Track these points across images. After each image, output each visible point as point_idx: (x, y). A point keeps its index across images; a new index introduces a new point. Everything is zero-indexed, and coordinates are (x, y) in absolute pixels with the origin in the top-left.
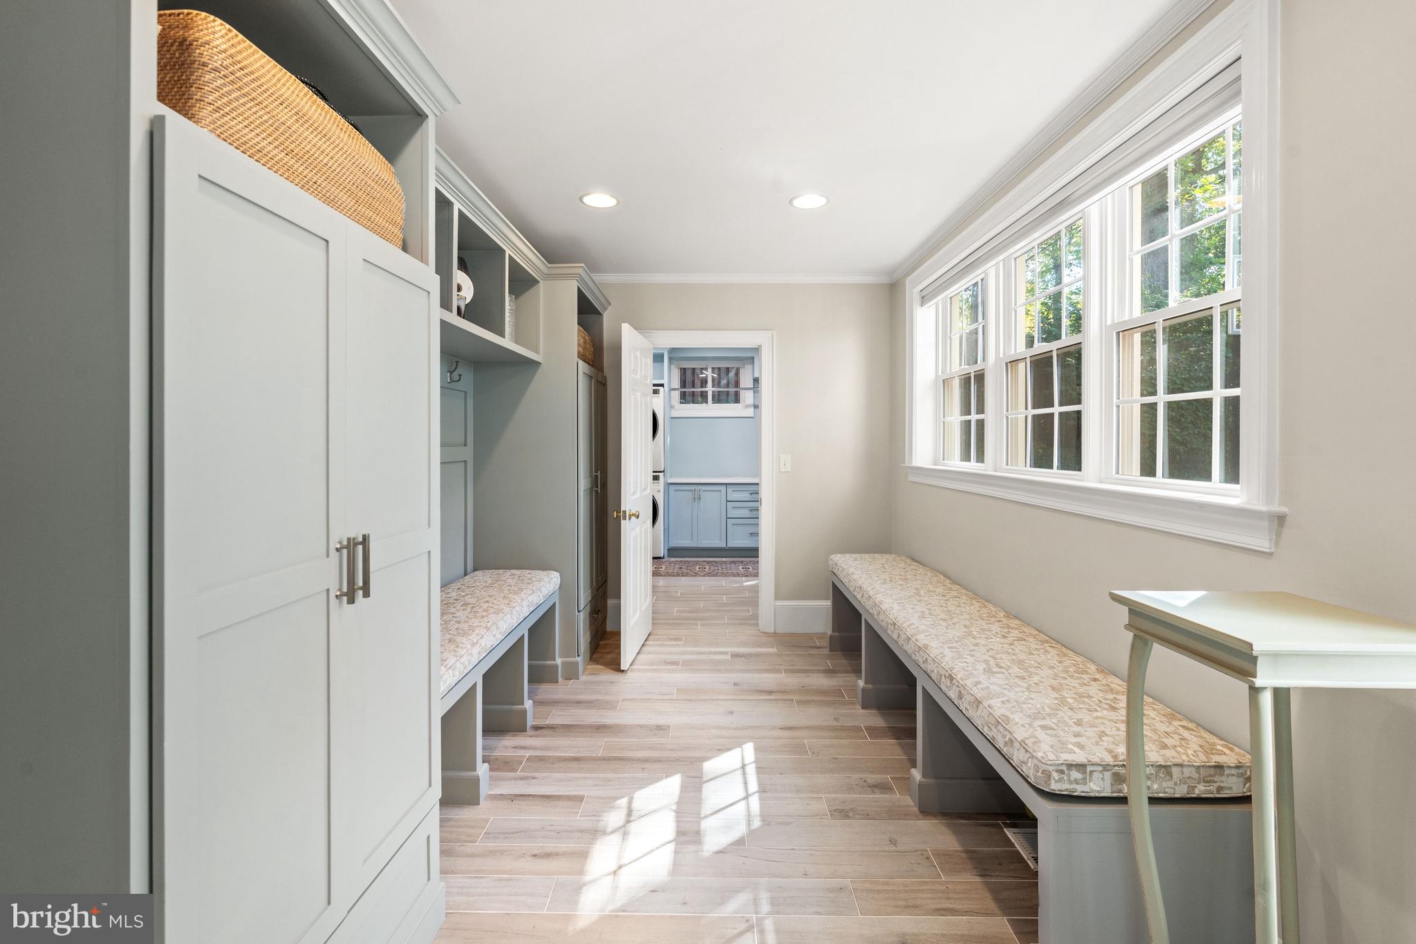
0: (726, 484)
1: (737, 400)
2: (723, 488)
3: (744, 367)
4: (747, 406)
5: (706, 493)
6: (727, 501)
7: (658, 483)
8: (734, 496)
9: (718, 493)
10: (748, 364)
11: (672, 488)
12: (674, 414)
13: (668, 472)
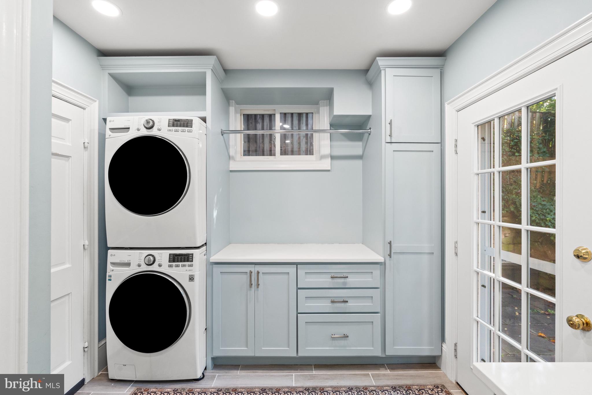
0: (297, 264)
1: (309, 152)
2: (292, 270)
3: (318, 112)
4: (322, 157)
5: (267, 277)
6: (298, 289)
7: (191, 266)
8: (306, 280)
9: (286, 276)
10: (324, 106)
11: (217, 269)
12: (233, 166)
13: (213, 245)
